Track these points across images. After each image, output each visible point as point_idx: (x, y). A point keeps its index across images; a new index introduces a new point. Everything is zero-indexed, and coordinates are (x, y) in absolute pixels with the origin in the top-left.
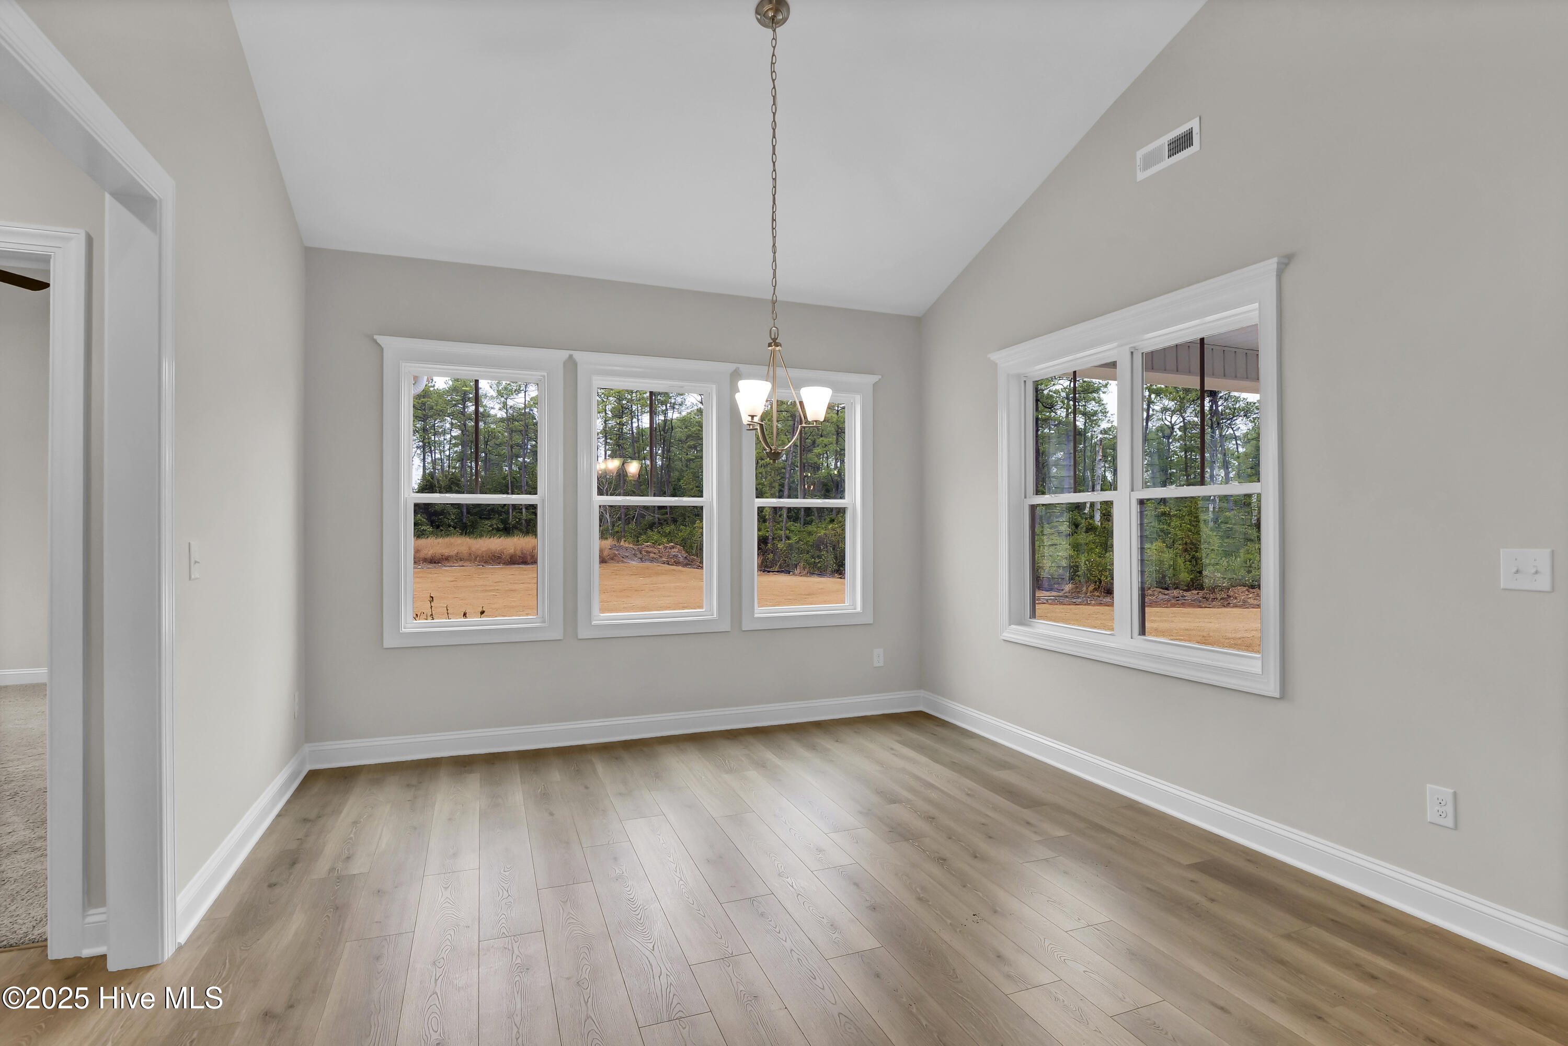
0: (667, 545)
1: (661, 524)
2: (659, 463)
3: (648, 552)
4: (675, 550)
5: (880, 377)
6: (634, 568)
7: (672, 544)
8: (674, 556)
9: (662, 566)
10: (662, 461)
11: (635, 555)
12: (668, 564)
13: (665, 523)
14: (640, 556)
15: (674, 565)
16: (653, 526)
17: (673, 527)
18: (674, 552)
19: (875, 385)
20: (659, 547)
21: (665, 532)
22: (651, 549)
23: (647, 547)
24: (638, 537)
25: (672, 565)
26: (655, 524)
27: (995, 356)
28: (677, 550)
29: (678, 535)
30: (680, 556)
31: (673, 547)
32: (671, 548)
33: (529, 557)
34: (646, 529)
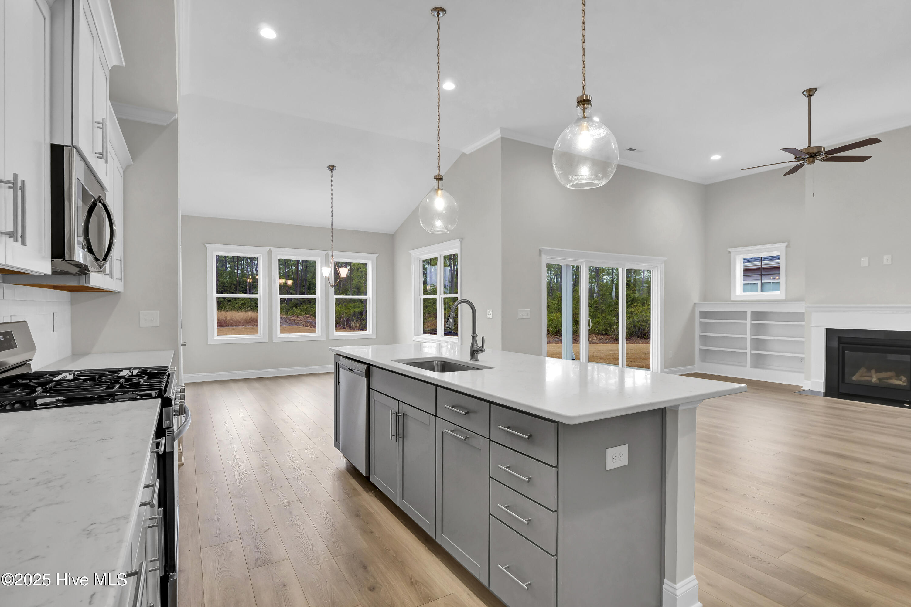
0: (305, 316)
1: (302, 304)
2: (300, 268)
3: (293, 320)
4: (309, 319)
5: (378, 254)
6: (286, 328)
7: (308, 315)
8: (309, 322)
9: (302, 328)
10: (302, 267)
11: (286, 321)
12: (306, 326)
13: (304, 303)
14: (289, 322)
15: (309, 327)
16: (297, 305)
17: (308, 306)
18: (309, 320)
19: (377, 257)
20: (300, 317)
21: (304, 309)
22: (296, 318)
23: (293, 317)
24: (288, 312)
25: (307, 327)
26: (298, 304)
27: (411, 252)
28: (311, 318)
29: (312, 310)
30: (312, 322)
31: (309, 317)
32: (307, 318)
33: (223, 323)
34: (293, 307)
